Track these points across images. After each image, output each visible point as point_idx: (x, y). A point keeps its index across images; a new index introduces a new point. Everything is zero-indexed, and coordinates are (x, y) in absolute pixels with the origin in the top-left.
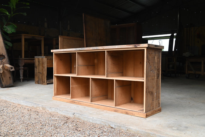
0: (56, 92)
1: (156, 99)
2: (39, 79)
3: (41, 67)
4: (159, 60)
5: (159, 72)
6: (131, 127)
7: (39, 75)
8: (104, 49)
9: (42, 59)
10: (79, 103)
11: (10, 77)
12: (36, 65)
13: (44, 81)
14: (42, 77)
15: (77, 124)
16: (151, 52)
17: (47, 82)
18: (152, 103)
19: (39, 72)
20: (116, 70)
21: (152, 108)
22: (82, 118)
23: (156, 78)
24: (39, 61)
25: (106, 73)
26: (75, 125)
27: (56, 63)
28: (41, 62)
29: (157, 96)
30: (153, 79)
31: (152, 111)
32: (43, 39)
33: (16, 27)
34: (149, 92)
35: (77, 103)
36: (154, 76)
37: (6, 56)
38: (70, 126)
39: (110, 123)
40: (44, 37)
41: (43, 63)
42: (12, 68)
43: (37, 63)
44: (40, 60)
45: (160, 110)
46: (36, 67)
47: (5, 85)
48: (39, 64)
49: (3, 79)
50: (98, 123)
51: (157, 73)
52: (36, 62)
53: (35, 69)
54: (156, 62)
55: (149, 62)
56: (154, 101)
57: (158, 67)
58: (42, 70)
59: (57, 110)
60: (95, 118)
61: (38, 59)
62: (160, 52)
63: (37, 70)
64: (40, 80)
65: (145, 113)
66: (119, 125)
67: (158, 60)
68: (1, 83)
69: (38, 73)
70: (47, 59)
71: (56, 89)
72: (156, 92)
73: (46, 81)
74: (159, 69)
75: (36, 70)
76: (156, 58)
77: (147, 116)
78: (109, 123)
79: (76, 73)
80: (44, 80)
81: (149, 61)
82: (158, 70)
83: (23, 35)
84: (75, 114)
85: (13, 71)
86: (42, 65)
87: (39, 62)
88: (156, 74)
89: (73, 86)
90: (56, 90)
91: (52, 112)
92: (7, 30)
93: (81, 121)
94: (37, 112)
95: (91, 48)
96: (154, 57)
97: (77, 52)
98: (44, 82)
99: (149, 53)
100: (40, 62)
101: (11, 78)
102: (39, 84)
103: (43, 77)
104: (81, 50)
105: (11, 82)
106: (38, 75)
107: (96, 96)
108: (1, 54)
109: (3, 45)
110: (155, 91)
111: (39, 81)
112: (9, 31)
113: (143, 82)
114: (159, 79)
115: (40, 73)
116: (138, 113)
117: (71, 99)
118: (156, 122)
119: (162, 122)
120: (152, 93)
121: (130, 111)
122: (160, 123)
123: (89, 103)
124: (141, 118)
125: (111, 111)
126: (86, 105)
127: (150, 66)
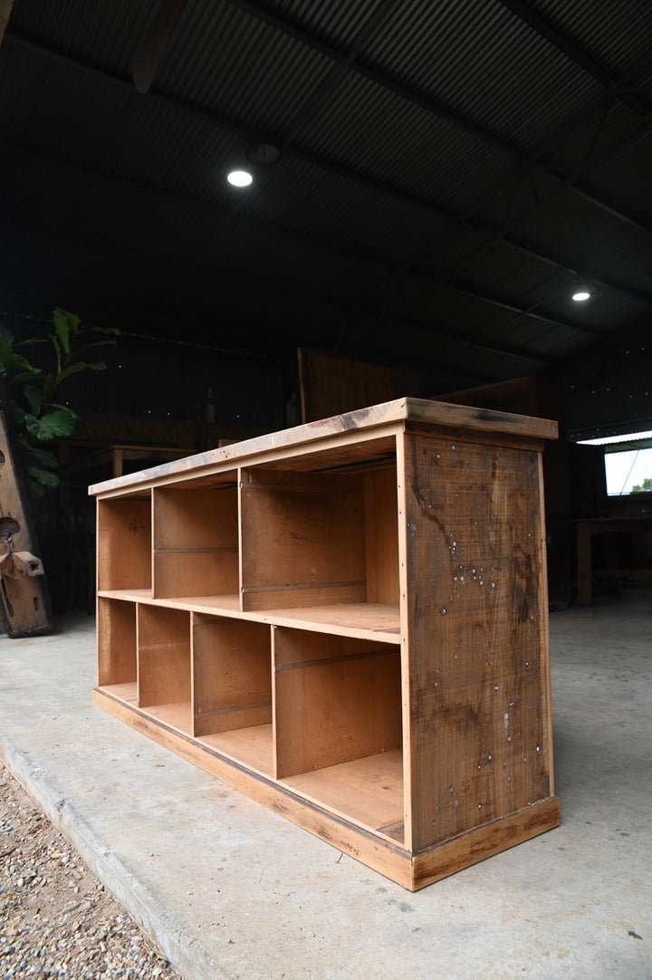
0: (106, 669)
1: (516, 752)
4: (523, 507)
5: (529, 580)
8: (229, 458)
10: (157, 733)
11: (35, 600)
16: (448, 452)
18: (476, 779)
21: (474, 812)
22: (76, 839)
23: (502, 614)
25: (241, 586)
27: (106, 541)
29: (516, 730)
30: (478, 625)
31: (480, 833)
33: (73, 416)
34: (446, 712)
35: (151, 731)
36: (491, 608)
37: (22, 523)
39: (155, 915)
42: (34, 566)
45: (550, 820)
47: (19, 628)
49: (10, 607)
51: (513, 588)
54: (505, 515)
55: (435, 519)
56: (499, 765)
57: (517, 547)
59: (25, 767)
62: (534, 460)
65: (415, 852)
67: (515, 507)
68: (6, 621)
71: (107, 655)
72: (515, 710)
74: (530, 560)
76: (498, 491)
77: (423, 877)
79: (151, 588)
81: (439, 514)
82: (524, 566)
83: (120, 449)
84: (63, 810)
85: (39, 577)
88: (503, 592)
89: (151, 648)
90: (107, 660)
92: (37, 428)
95: (189, 463)
96: (485, 489)
97: (152, 486)
99: (435, 462)
101: (40, 603)
105: (39, 616)
107: (231, 704)
108: (5, 515)
109: (14, 482)
110: (500, 701)
112: (44, 432)
114: (536, 624)
116: (371, 844)
117: (140, 710)
118: (455, 955)
119: (510, 951)
120: (474, 718)
121: (339, 822)
122: (487, 965)
123: (188, 740)
124: (387, 884)
125: (262, 800)
126: (179, 749)
127: (448, 543)
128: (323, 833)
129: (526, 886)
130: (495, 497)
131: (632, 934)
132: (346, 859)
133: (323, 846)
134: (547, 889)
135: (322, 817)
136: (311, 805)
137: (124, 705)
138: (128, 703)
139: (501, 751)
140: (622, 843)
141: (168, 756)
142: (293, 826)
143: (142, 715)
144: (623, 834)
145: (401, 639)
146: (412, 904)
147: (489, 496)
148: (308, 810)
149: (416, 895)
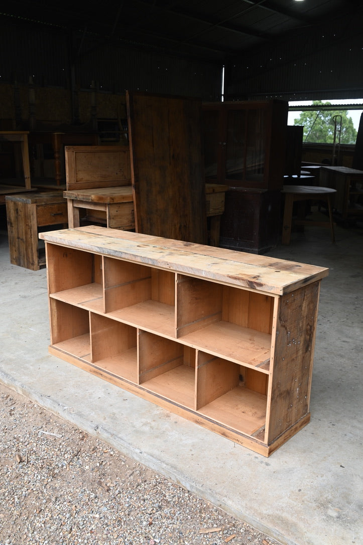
1: (299, 401)
2: (19, 253)
3: (22, 225)
4: (312, 307)
5: (310, 336)
6: (229, 503)
7: (19, 244)
8: (171, 268)
9: (25, 205)
10: (111, 379)
12: (10, 219)
13: (31, 260)
14: (26, 250)
15: (104, 463)
16: (291, 298)
17: (39, 263)
18: (287, 414)
19: (18, 238)
20: (203, 312)
23: (300, 353)
24: (17, 211)
25: (176, 327)
26: (98, 465)
27: (52, 266)
28: (22, 214)
29: (300, 393)
30: (293, 360)
31: (287, 433)
32: (25, 139)
34: (281, 394)
35: (106, 377)
36: (297, 352)
38: (87, 467)
39: (180, 477)
40: (28, 134)
41: (27, 217)
43: (11, 214)
44: (20, 208)
45: (307, 421)
46: (11, 224)
48: (17, 218)
51: (305, 340)
52: (10, 212)
53: (9, 227)
54: (306, 313)
55: (284, 326)
56: (294, 407)
57: (308, 324)
58: (26, 233)
59: (56, 405)
60: (145, 455)
61: (15, 203)
62: (317, 286)
63: (14, 230)
64: (22, 257)
65: (269, 445)
66: (201, 488)
67: (309, 309)
69: (17, 240)
70: (37, 206)
71: (55, 328)
72: (300, 387)
73: (36, 262)
74: (312, 327)
75: (12, 232)
76: (304, 305)
80: (33, 258)
81: (286, 324)
82: (309, 332)
84: (98, 430)
86: (26, 222)
87: (17, 213)
88: (302, 344)
89: (97, 333)
90: (56, 331)
91: (46, 407)
93: (112, 453)
94: (11, 400)
96: (301, 306)
97: (103, 255)
98: (33, 264)
99: (287, 304)
100: (19, 212)
102: (19, 265)
103: (30, 250)
104: (114, 255)
106: (17, 243)
110: (297, 384)
111: (19, 259)
113: (267, 376)
114: (310, 352)
115: (22, 240)
116: (249, 441)
117: (93, 364)
118: (290, 480)
119: (306, 477)
120: (288, 393)
121: (233, 431)
122: (301, 482)
123: (136, 386)
124: (257, 455)
125: (188, 418)
126: (128, 389)
127: (287, 333)
128: (224, 434)
129: (305, 452)
130: (303, 309)
131: (341, 466)
132: (237, 445)
133: (225, 439)
134: (312, 452)
135: (225, 429)
136: (217, 423)
137: (79, 359)
138: (81, 359)
139: (295, 402)
140: (333, 429)
141: (123, 392)
142: (209, 431)
143: (93, 366)
144: (333, 425)
145: (270, 372)
146: (269, 462)
147: (301, 309)
148: (216, 425)
149: (269, 458)
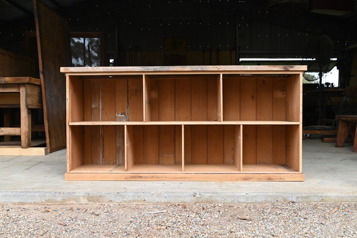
8: (220, 70)
22: (218, 199)
35: (146, 177)
39: (287, 195)
50: (260, 201)
66: (306, 195)
78: (285, 196)
94: (78, 209)
95: (188, 68)
97: (144, 74)
104: (160, 70)
116: (290, 175)
123: (182, 173)
128: (269, 179)
135: (270, 175)
